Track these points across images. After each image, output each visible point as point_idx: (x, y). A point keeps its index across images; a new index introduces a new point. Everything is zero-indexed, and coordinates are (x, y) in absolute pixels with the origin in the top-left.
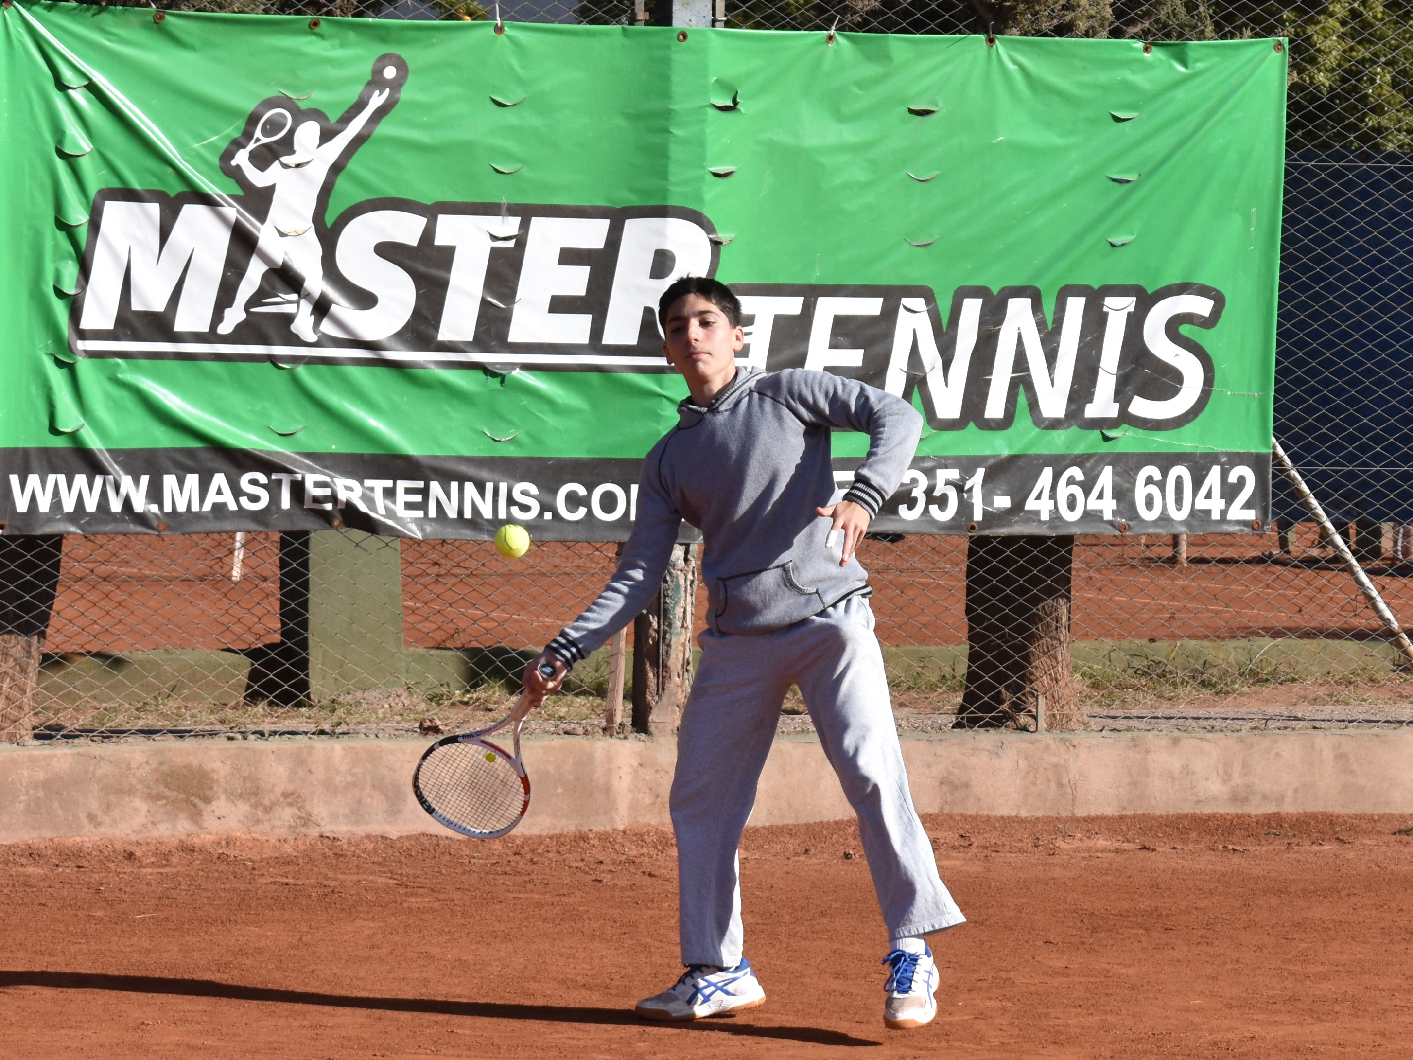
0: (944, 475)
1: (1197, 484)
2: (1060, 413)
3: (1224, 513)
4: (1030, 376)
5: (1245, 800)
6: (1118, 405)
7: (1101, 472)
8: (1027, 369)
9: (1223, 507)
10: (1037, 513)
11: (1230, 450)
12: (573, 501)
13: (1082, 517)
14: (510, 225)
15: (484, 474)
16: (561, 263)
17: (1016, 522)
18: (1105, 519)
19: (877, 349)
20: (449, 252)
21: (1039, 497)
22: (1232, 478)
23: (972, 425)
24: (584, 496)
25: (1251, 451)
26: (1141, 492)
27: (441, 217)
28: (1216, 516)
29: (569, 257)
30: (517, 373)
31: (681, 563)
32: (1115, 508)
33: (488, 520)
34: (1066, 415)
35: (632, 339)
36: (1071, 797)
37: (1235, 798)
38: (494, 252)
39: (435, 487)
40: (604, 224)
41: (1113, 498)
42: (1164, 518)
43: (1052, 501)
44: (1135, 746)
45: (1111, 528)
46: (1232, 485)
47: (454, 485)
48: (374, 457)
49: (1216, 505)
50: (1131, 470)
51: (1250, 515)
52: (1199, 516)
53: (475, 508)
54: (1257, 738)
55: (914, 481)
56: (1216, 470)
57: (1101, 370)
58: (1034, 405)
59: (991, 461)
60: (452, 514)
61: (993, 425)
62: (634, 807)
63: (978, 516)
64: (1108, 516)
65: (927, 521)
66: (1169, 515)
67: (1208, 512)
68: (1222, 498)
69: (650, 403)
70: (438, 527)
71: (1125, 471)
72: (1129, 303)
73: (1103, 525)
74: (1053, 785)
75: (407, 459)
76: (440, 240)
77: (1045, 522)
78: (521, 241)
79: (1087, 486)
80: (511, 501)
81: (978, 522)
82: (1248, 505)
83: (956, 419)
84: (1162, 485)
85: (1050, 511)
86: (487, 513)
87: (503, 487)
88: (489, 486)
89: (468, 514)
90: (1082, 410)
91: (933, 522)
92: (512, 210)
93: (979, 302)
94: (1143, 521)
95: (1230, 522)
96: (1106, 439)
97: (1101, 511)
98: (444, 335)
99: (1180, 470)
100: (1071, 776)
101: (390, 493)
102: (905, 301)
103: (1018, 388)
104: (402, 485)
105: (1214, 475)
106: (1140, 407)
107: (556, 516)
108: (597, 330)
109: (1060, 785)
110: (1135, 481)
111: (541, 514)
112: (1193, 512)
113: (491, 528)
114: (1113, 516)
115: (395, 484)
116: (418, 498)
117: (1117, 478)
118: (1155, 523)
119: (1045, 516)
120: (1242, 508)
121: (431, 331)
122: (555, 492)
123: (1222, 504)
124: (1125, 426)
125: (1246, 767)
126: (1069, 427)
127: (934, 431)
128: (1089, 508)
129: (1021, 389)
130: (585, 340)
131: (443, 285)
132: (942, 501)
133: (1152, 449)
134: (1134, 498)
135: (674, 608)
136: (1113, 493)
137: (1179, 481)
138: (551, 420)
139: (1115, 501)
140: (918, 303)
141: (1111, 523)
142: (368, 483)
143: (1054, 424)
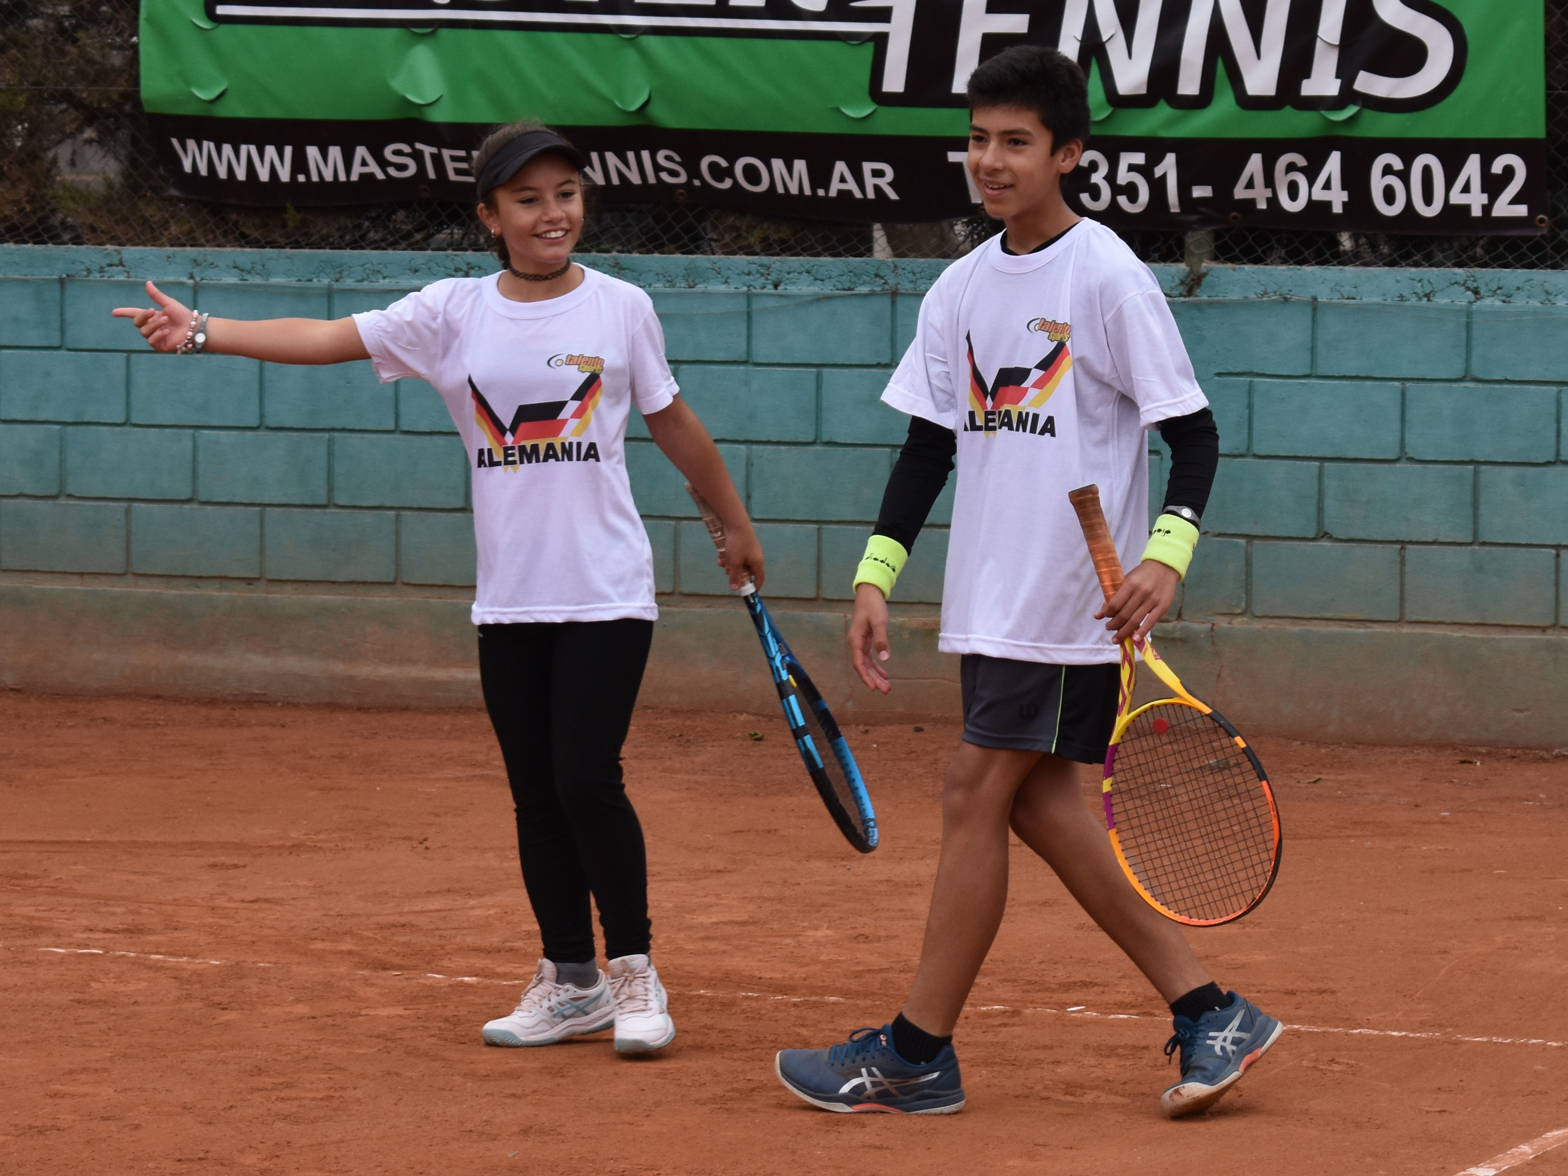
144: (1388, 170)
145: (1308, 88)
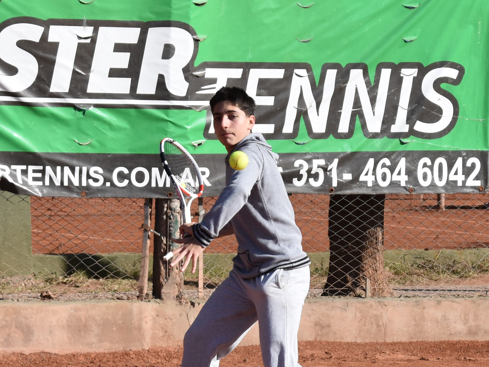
0: (317, 163)
1: (450, 167)
2: (378, 130)
3: (464, 182)
4: (362, 110)
5: (476, 334)
6: (408, 125)
7: (399, 161)
8: (360, 107)
9: (464, 179)
10: (366, 182)
11: (467, 149)
12: (121, 176)
13: (389, 185)
14: (88, 31)
15: (74, 162)
16: (115, 51)
17: (354, 187)
18: (402, 185)
19: (281, 96)
20: (55, 46)
21: (367, 174)
22: (469, 164)
23: (331, 136)
24: (127, 174)
25: (478, 150)
26: (420, 172)
27: (51, 27)
28: (460, 184)
29: (119, 48)
30: (92, 109)
31: (178, 209)
32: (407, 180)
33: (77, 187)
34: (381, 131)
35: (152, 91)
36: (384, 332)
37: (470, 332)
38: (80, 46)
39: (49, 169)
40: (138, 30)
41: (406, 175)
42: (433, 185)
43: (374, 176)
44: (417, 305)
45: (405, 190)
46: (469, 167)
47: (59, 168)
48: (16, 153)
49: (460, 178)
50: (415, 159)
51: (478, 183)
52: (451, 184)
53: (69, 180)
54: (482, 301)
55: (301, 166)
56: (460, 160)
57: (399, 107)
58: (364, 126)
59: (341, 155)
60: (58, 183)
61: (343, 136)
62: (154, 337)
63: (335, 184)
64: (403, 184)
65: (308, 186)
66: (435, 184)
67: (456, 182)
68: (463, 174)
69: (162, 125)
70: (50, 191)
71: (412, 160)
72: (414, 72)
73: (400, 189)
74: (374, 326)
75: (34, 155)
76: (51, 39)
77: (370, 187)
78: (94, 40)
79: (392, 169)
80: (89, 177)
81: (335, 187)
82: (477, 178)
83: (323, 133)
84: (431, 168)
85: (373, 181)
86: (76, 182)
87: (85, 169)
88: (77, 169)
89: (66, 184)
90: (390, 129)
91: (311, 187)
92: (89, 23)
93: (335, 71)
94: (422, 187)
95: (467, 187)
96: (402, 143)
97: (400, 182)
98: (53, 89)
99: (441, 160)
100: (384, 321)
101: (25, 172)
102: (296, 71)
103: (356, 117)
104: (31, 168)
105: (459, 163)
106: (420, 126)
107: (112, 184)
108: (134, 87)
109: (378, 326)
110: (417, 165)
111: (104, 183)
112: (448, 182)
113: (78, 191)
114: (406, 184)
115: (27, 168)
116: (39, 175)
117: (408, 164)
118: (428, 187)
119: (370, 184)
120: (474, 180)
121: (47, 87)
122: (112, 171)
123: (463, 177)
124: (412, 137)
125: (476, 316)
126: (382, 137)
127: (312, 139)
128: (393, 180)
129: (357, 117)
130: (127, 91)
131: (52, 63)
132: (316, 177)
133: (427, 149)
134: (417, 175)
135: (174, 233)
136: (406, 172)
137: (441, 166)
138: (110, 134)
139: (407, 176)
140: (303, 72)
141: (405, 188)
142: (13, 167)
143: (375, 136)
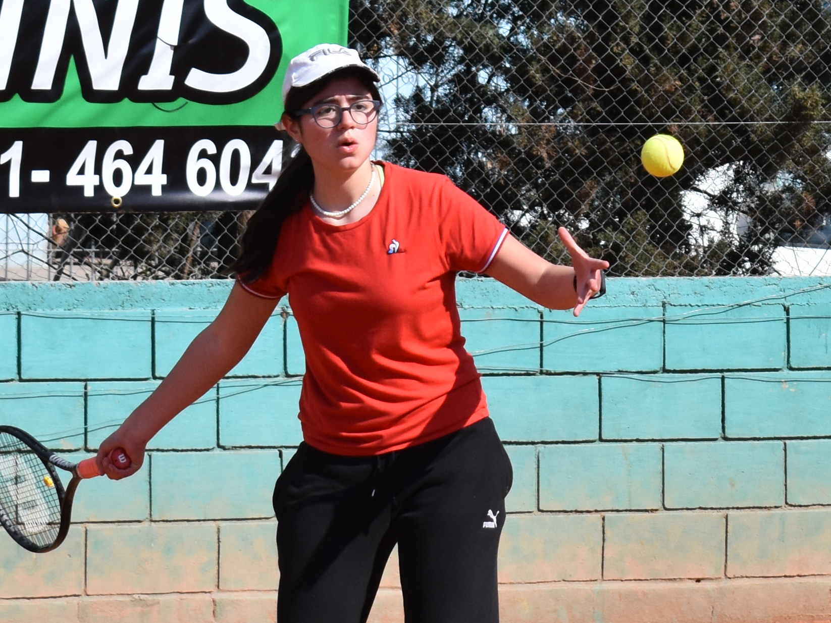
144: (203, 154)
145: (146, 83)
